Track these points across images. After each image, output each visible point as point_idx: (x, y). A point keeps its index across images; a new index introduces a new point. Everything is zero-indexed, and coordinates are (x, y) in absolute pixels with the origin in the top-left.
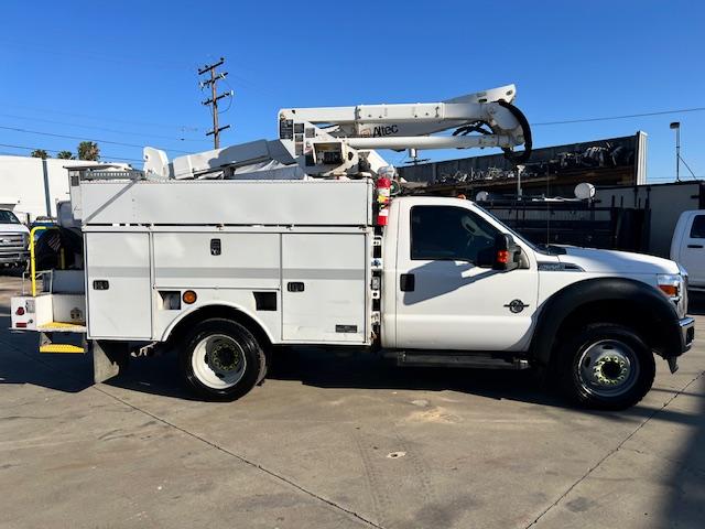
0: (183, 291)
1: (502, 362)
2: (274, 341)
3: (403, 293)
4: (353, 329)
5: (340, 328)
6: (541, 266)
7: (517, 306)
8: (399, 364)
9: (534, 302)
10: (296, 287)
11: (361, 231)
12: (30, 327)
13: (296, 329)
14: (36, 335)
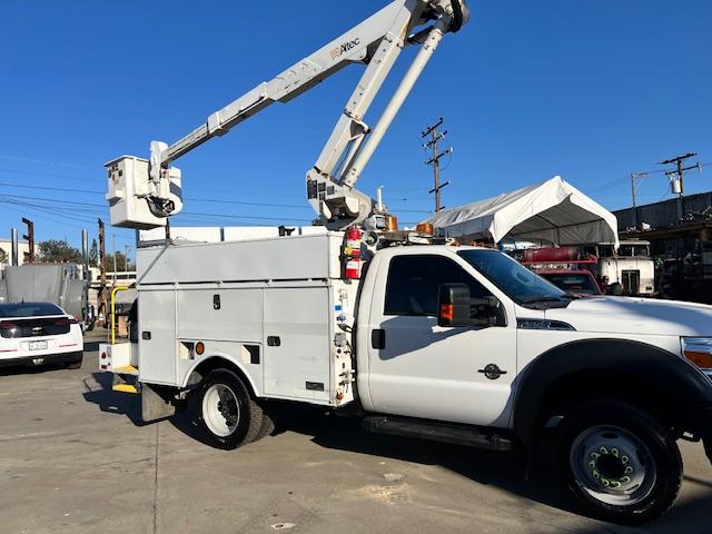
0: (196, 342)
1: (482, 439)
2: (258, 395)
3: (377, 351)
4: (319, 387)
5: (311, 386)
6: (522, 323)
7: (493, 372)
8: (372, 430)
9: (513, 367)
10: (274, 341)
11: (323, 284)
12: (109, 369)
13: (274, 384)
14: (111, 375)
